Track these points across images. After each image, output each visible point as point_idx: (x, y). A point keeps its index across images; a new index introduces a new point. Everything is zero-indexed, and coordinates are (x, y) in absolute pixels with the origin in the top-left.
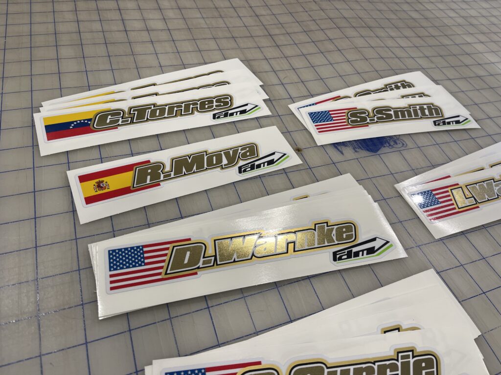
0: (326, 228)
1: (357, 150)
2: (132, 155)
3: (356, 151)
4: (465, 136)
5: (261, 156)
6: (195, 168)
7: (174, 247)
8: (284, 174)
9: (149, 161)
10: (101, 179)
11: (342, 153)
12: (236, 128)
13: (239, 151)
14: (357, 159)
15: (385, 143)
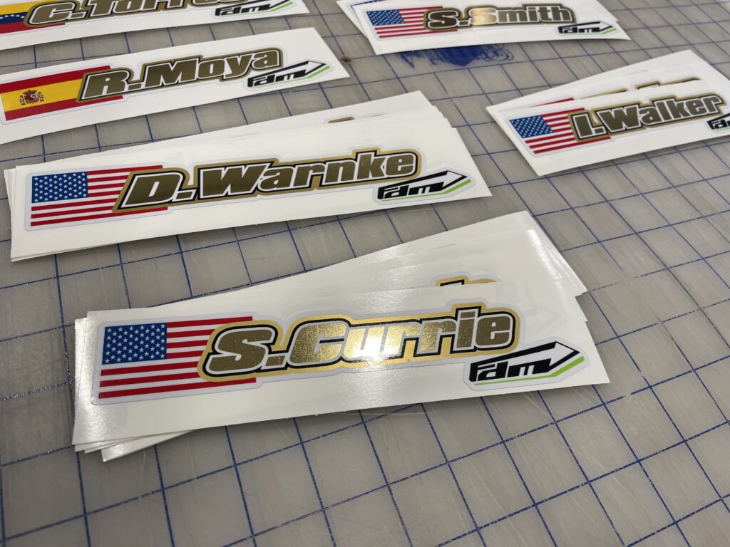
0: (373, 158)
1: (436, 62)
2: (84, 59)
3: (434, 64)
4: (606, 48)
5: (285, 66)
6: (179, 78)
7: (135, 175)
8: (320, 91)
9: (108, 67)
10: (32, 89)
11: (412, 65)
12: (250, 27)
13: (252, 58)
14: (434, 73)
15: (480, 54)
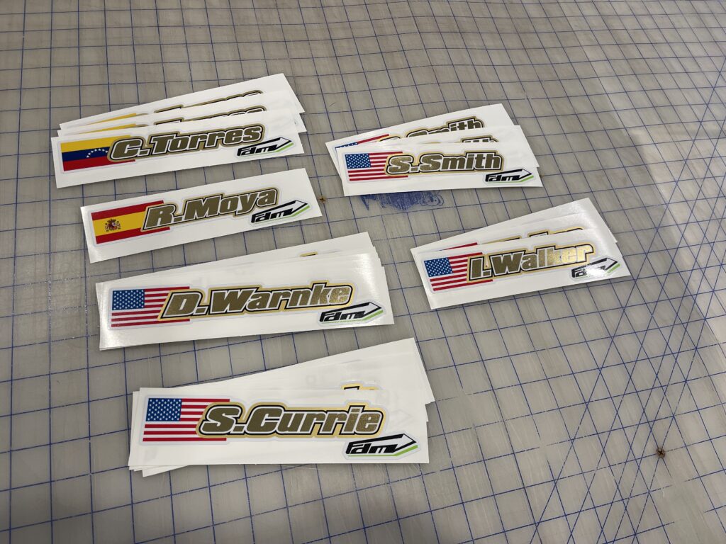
0: (323, 288)
2: (147, 193)
3: (383, 207)
4: (519, 195)
6: (207, 212)
7: (173, 293)
8: (299, 227)
11: (368, 208)
12: (260, 168)
13: (258, 197)
14: (382, 216)
